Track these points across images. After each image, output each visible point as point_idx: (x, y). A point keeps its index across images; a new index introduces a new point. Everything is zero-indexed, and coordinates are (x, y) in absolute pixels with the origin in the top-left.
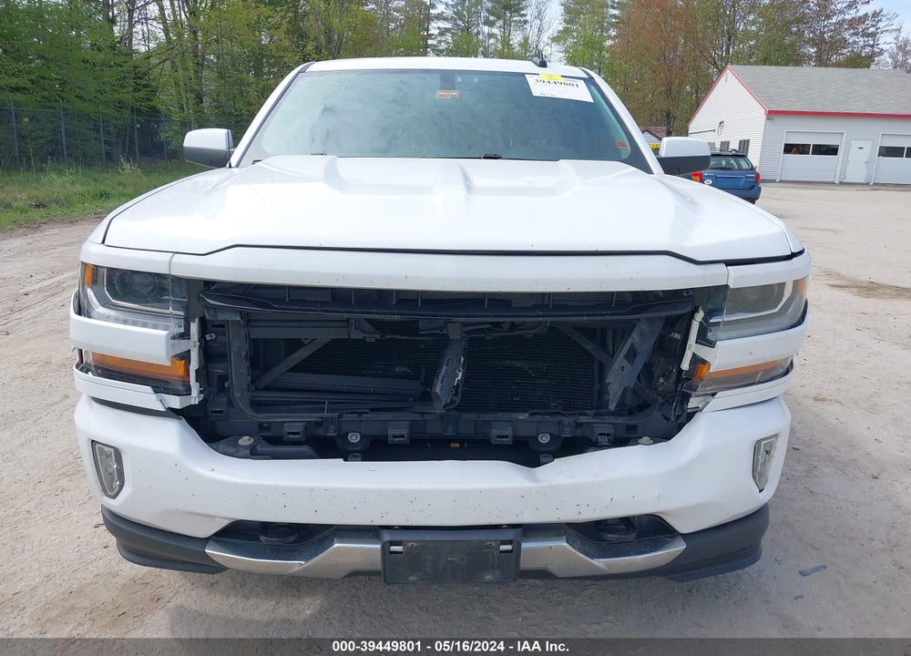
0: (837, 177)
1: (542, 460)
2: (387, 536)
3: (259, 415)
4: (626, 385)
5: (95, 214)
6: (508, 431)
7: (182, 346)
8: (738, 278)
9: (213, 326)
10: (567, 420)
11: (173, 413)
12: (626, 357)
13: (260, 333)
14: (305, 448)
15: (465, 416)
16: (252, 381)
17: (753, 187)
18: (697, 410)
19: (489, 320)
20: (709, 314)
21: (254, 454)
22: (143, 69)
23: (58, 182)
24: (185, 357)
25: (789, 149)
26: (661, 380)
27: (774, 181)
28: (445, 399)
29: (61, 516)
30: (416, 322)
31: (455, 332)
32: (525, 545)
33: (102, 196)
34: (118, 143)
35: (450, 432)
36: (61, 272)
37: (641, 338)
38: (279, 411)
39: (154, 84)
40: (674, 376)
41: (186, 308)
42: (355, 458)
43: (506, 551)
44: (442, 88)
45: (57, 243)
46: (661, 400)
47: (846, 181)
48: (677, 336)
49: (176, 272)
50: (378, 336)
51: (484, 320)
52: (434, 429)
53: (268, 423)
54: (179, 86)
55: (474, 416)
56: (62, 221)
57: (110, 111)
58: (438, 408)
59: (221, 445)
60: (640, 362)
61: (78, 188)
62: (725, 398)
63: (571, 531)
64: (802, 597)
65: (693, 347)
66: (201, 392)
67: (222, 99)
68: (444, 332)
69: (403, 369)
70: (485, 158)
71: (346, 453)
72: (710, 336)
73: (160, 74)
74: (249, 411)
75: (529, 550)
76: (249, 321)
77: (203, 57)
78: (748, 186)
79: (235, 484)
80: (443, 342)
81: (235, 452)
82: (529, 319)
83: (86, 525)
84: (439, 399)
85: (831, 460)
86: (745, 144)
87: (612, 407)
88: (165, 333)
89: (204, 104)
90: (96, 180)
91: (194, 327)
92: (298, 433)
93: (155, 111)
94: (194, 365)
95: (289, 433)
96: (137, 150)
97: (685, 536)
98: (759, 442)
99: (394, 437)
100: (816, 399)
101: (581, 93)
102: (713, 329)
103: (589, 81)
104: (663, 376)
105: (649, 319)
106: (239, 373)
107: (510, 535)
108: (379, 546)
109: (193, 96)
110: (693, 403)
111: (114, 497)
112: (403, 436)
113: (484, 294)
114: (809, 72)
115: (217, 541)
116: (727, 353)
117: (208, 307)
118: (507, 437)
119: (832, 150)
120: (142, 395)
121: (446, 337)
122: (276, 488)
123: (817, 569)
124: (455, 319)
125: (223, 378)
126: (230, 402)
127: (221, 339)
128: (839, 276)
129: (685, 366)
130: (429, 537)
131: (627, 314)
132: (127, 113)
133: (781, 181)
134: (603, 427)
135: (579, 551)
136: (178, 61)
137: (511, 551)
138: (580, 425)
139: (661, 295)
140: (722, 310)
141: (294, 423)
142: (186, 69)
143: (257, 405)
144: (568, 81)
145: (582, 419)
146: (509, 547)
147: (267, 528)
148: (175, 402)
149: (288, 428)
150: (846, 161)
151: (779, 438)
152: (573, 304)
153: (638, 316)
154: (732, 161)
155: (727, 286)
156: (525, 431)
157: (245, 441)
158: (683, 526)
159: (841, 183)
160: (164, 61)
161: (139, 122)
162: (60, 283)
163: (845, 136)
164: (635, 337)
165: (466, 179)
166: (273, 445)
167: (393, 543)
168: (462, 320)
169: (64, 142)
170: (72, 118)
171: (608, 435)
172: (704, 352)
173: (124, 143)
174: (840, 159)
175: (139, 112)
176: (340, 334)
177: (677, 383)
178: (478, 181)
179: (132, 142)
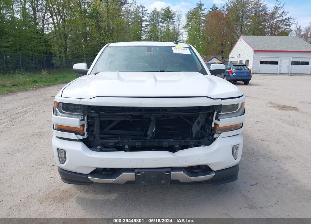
0: (278, 72)
1: (176, 151)
2: (136, 171)
3: (102, 141)
4: (197, 131)
5: (33, 88)
6: (167, 143)
7: (83, 123)
8: (225, 103)
9: (90, 117)
10: (183, 141)
11: (80, 140)
12: (197, 123)
13: (102, 119)
14: (114, 149)
15: (156, 140)
16: (100, 132)
17: (249, 76)
18: (217, 137)
19: (162, 114)
20: (218, 112)
21: (101, 150)
22: (48, 40)
23: (21, 77)
24: (83, 126)
25: (262, 63)
26: (207, 130)
27: (257, 73)
28: (151, 136)
29: (40, 175)
30: (143, 115)
31: (153, 118)
32: (172, 173)
33: (35, 82)
34: (39, 64)
35: (152, 145)
36: (26, 107)
37: (201, 118)
38: (107, 140)
39: (51, 44)
40: (211, 129)
41: (84, 113)
42: (127, 151)
43: (167, 174)
44: (148, 51)
45: (23, 98)
46: (207, 135)
47: (281, 73)
48: (211, 118)
49: (82, 103)
50: (133, 119)
51: (160, 114)
52: (148, 144)
53: (104, 143)
54: (59, 45)
55: (158, 140)
56: (23, 91)
57: (36, 54)
58: (149, 138)
59: (92, 148)
60: (201, 125)
61: (28, 79)
62: (224, 134)
63: (184, 170)
64: (250, 191)
65: (214, 121)
66: (87, 135)
67: (74, 49)
68: (150, 118)
69: (139, 129)
70: (160, 71)
71: (125, 150)
72: (219, 118)
73: (53, 41)
74: (99, 140)
75: (173, 174)
76: (100, 116)
77: (67, 35)
78: (247, 76)
79: (97, 158)
80: (150, 120)
81: (96, 150)
82: (172, 114)
83: (48, 177)
84: (149, 135)
85: (264, 156)
86: (247, 61)
87: (193, 136)
88: (78, 119)
89: (67, 51)
90: (32, 77)
91: (86, 118)
92: (112, 145)
93: (51, 53)
94: (85, 128)
95: (110, 145)
96: (45, 66)
97: (215, 172)
98: (234, 146)
99: (138, 146)
100: (262, 140)
101: (188, 52)
102: (219, 116)
103: (190, 48)
104: (208, 129)
105: (202, 114)
106: (97, 129)
107: (168, 170)
108: (134, 174)
109: (64, 48)
110: (215, 136)
111: (63, 164)
112: (140, 145)
113: (160, 107)
114: (268, 38)
115: (90, 175)
116: (223, 122)
117: (89, 112)
118: (167, 145)
119: (276, 63)
120: (72, 136)
121: (150, 119)
122: (108, 158)
123: (255, 184)
124: (153, 114)
125: (93, 131)
126: (94, 137)
127: (92, 121)
128: (274, 104)
129: (213, 126)
130: (147, 171)
131: (197, 112)
132: (42, 54)
133: (260, 73)
134: (192, 142)
135: (186, 174)
136: (59, 37)
137: (168, 174)
138: (186, 142)
139: (205, 107)
140: (221, 111)
141: (111, 142)
142: (61, 39)
143: (101, 138)
144: (184, 48)
145: (187, 140)
146: (168, 173)
147: (105, 170)
148: (81, 137)
149: (109, 144)
150: (281, 66)
151: (240, 145)
152: (183, 110)
153: (199, 113)
154: (242, 67)
155: (222, 105)
156: (172, 144)
157: (98, 147)
158: (214, 169)
159: (279, 74)
160: (54, 37)
161: (46, 57)
162: (26, 110)
163: (280, 58)
164: (199, 118)
165: (155, 78)
166: (106, 148)
167: (138, 173)
168: (155, 114)
169: (21, 64)
170: (24, 56)
171: (193, 144)
172: (217, 122)
173: (41, 64)
174: (279, 66)
175: (46, 53)
176: (123, 119)
177: (211, 131)
178: (158, 78)
179: (43, 63)
